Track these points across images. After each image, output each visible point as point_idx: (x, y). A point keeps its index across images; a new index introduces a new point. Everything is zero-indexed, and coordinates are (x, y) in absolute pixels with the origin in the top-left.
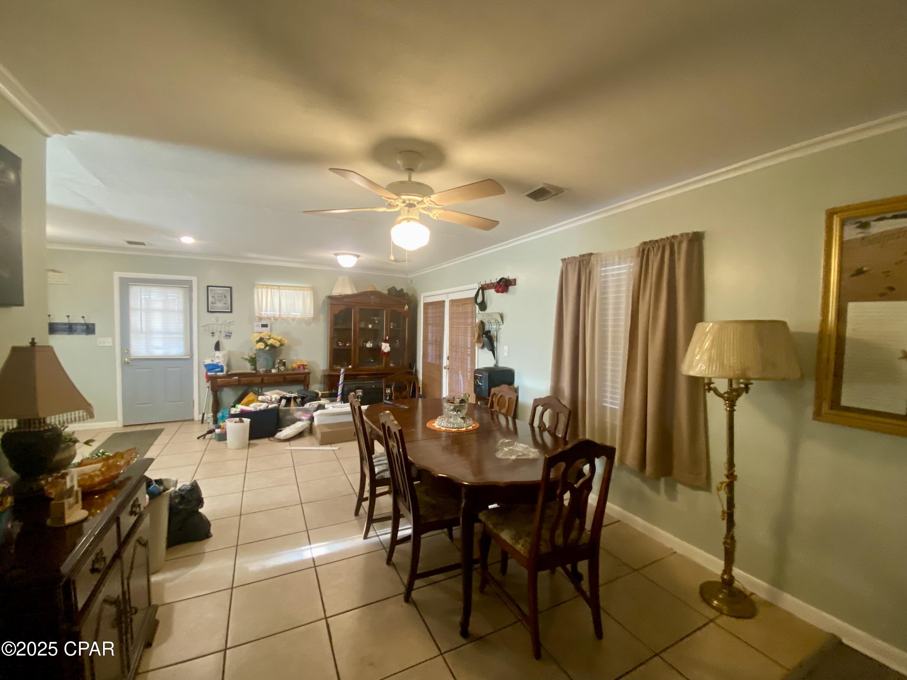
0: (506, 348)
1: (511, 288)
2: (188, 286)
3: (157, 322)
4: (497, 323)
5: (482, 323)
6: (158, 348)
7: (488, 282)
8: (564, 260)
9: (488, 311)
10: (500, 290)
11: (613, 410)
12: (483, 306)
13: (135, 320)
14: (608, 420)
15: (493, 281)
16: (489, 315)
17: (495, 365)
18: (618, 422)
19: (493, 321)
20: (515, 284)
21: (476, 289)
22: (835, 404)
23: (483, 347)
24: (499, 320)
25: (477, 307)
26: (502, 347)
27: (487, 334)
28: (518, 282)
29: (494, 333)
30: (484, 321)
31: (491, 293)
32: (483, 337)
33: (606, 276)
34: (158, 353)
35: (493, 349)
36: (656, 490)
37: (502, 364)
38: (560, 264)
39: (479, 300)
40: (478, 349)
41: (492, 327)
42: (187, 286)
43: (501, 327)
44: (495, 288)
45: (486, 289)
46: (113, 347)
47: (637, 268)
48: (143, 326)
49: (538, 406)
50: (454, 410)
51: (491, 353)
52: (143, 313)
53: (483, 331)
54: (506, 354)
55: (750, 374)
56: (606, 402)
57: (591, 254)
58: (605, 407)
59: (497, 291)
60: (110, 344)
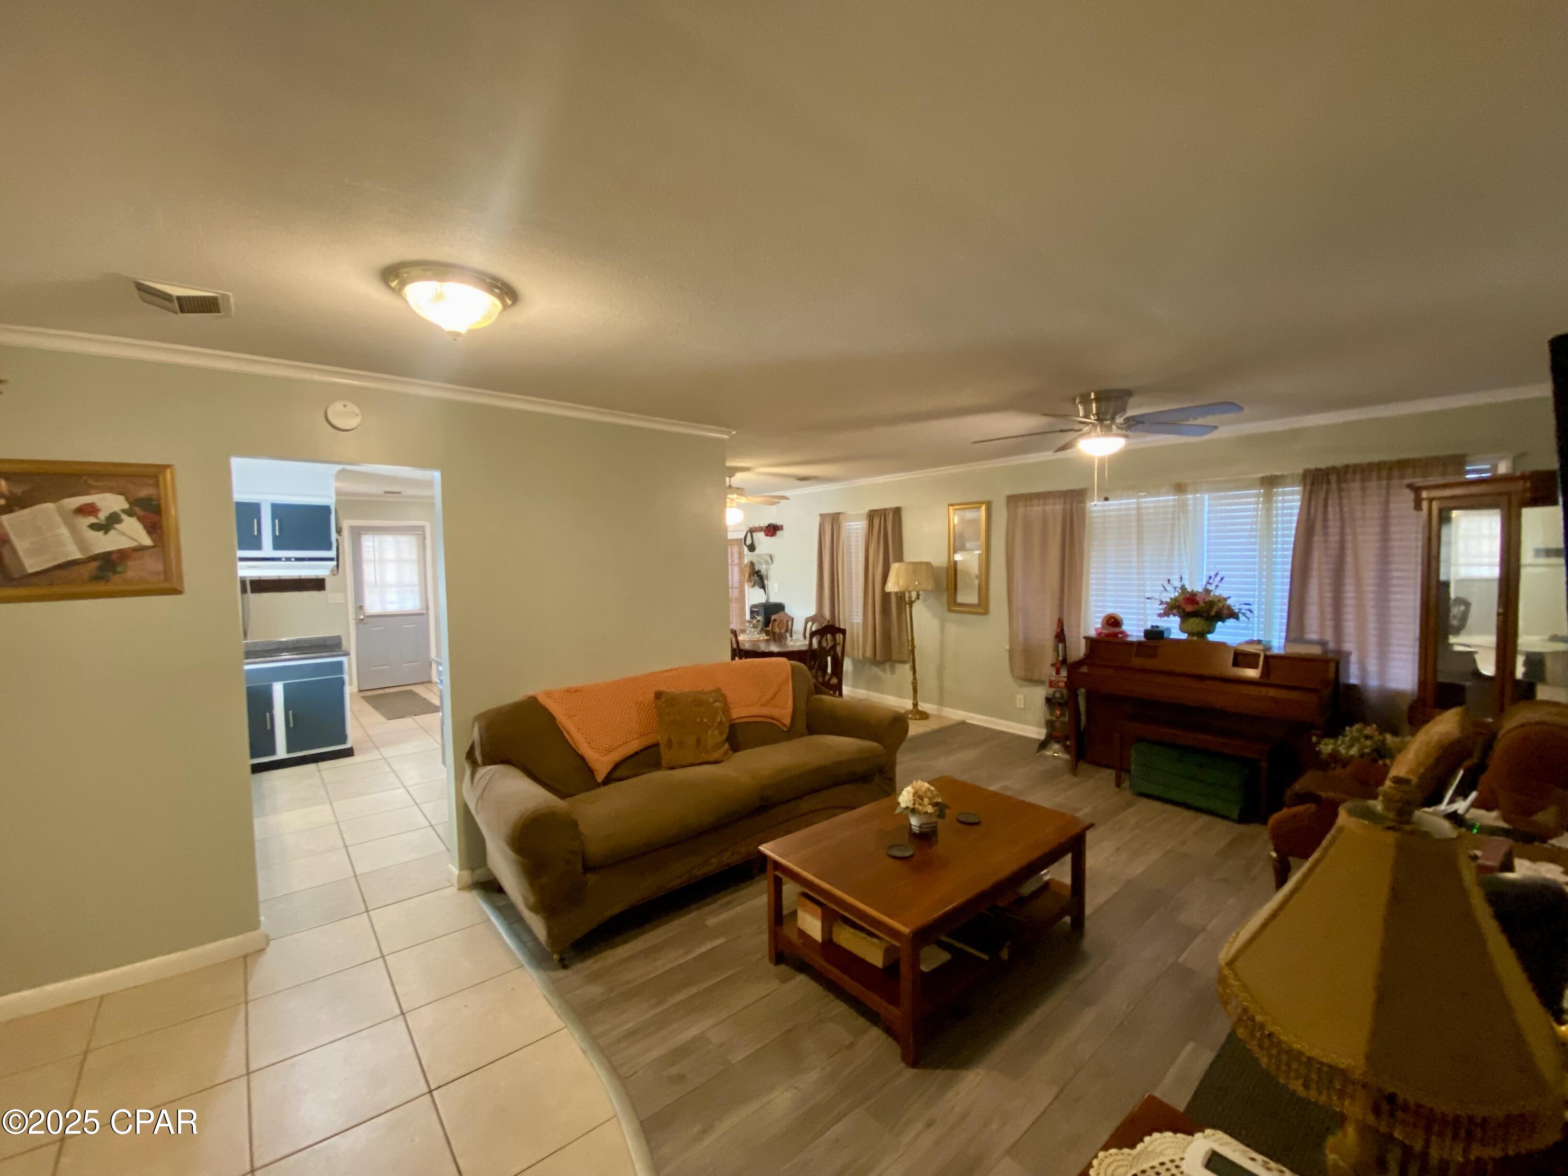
0: (776, 585)
1: (778, 533)
2: (421, 533)
3: (391, 575)
4: (767, 562)
5: (752, 564)
6: (392, 603)
7: (757, 525)
8: (821, 515)
9: (757, 552)
10: (770, 534)
11: (858, 624)
12: (752, 548)
13: (369, 573)
14: (855, 631)
15: (761, 526)
16: (759, 556)
17: (767, 601)
18: (861, 632)
19: (762, 561)
20: (782, 530)
21: (743, 531)
22: (955, 601)
23: (753, 586)
24: (769, 560)
25: (746, 548)
26: (771, 584)
27: (758, 574)
28: (784, 527)
29: (763, 572)
30: (754, 562)
31: (760, 537)
32: (754, 576)
33: (849, 529)
34: (392, 608)
35: (763, 587)
36: (884, 671)
37: (774, 599)
38: (818, 519)
39: (749, 542)
40: (748, 587)
41: (763, 568)
42: (418, 531)
43: (772, 566)
44: (765, 531)
45: (754, 532)
46: (345, 604)
47: (868, 524)
48: (378, 578)
49: (808, 622)
50: (753, 627)
51: (762, 590)
52: (377, 564)
53: (754, 571)
54: (776, 590)
55: (910, 589)
56: (853, 619)
57: (839, 514)
58: (853, 623)
59: (767, 535)
60: (342, 601)
